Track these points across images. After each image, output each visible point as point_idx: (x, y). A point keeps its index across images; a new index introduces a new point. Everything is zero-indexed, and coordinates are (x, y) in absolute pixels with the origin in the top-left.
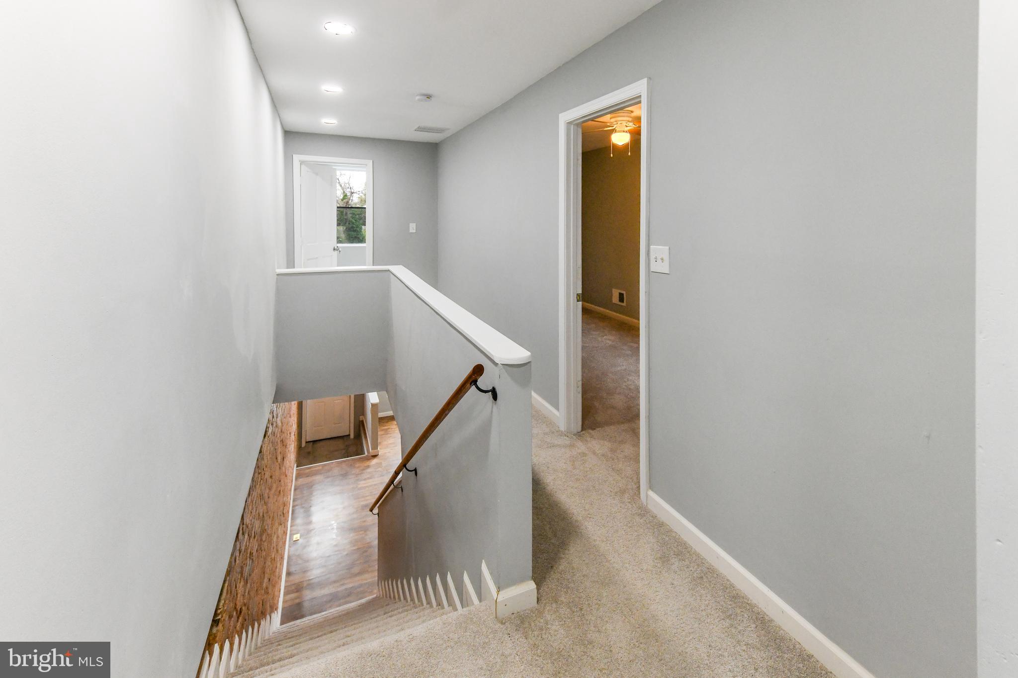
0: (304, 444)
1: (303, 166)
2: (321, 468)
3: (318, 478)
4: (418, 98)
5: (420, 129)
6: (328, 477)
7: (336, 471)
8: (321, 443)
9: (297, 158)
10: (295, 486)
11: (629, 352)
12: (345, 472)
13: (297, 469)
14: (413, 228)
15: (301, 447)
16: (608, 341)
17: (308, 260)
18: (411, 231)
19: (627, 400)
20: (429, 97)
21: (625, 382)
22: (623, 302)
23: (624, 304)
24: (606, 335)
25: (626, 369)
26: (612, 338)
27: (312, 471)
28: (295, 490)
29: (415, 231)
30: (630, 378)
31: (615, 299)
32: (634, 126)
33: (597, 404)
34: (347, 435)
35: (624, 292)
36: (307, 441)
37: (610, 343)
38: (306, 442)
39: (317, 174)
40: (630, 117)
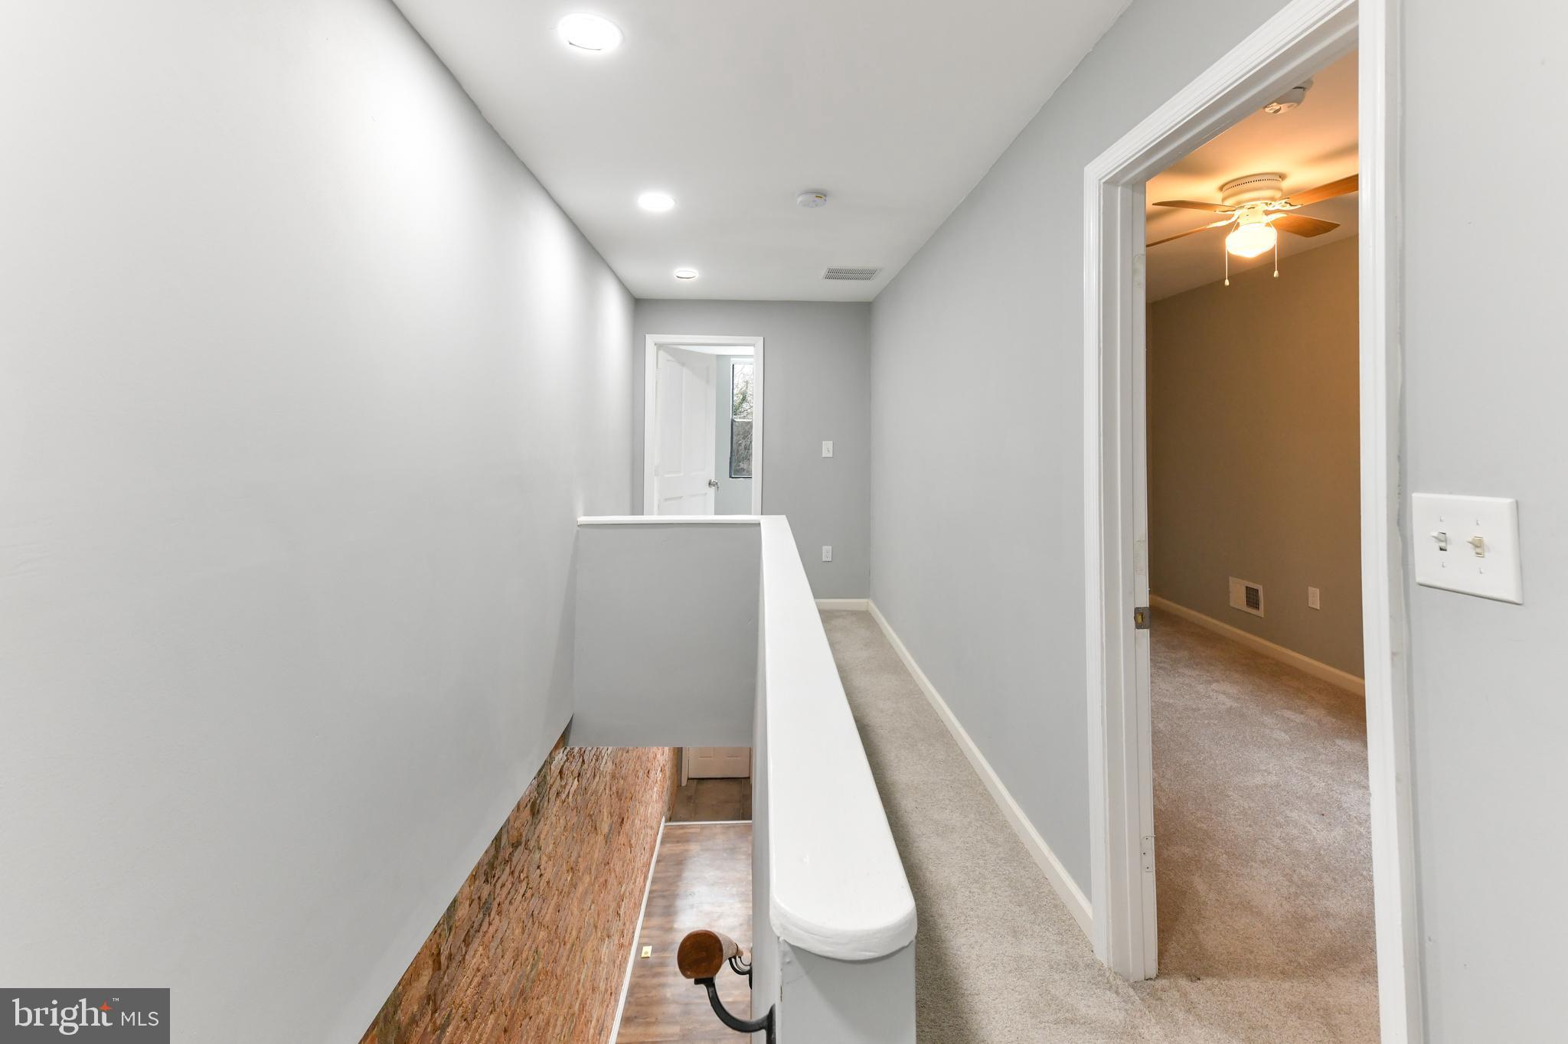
0: (684, 782)
1: (661, 353)
2: (698, 830)
3: (694, 847)
4: (800, 199)
5: (834, 274)
6: (707, 850)
7: (720, 841)
8: (710, 785)
9: (651, 340)
10: (659, 856)
11: (1283, 734)
12: (731, 846)
13: (665, 826)
14: (827, 449)
15: (679, 786)
16: (1222, 698)
17: (666, 500)
18: (825, 454)
19: (1293, 890)
20: (820, 195)
21: (1279, 825)
22: (1257, 608)
23: (1261, 613)
24: (1218, 681)
25: (1278, 786)
26: (1233, 690)
27: (685, 833)
28: (658, 861)
29: (831, 455)
30: (1294, 815)
31: (1237, 598)
32: (1288, 207)
33: (1200, 885)
34: (746, 778)
35: (1260, 588)
36: (690, 777)
37: (1229, 703)
38: (689, 779)
39: (683, 364)
40: (1279, 189)
